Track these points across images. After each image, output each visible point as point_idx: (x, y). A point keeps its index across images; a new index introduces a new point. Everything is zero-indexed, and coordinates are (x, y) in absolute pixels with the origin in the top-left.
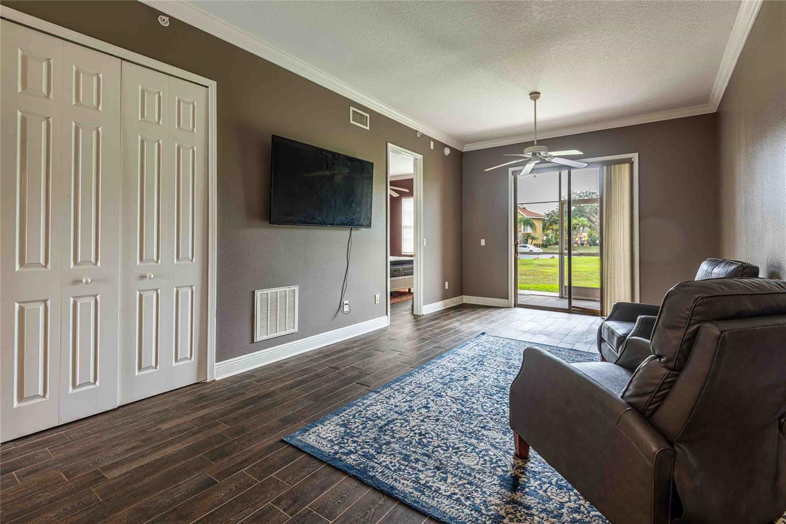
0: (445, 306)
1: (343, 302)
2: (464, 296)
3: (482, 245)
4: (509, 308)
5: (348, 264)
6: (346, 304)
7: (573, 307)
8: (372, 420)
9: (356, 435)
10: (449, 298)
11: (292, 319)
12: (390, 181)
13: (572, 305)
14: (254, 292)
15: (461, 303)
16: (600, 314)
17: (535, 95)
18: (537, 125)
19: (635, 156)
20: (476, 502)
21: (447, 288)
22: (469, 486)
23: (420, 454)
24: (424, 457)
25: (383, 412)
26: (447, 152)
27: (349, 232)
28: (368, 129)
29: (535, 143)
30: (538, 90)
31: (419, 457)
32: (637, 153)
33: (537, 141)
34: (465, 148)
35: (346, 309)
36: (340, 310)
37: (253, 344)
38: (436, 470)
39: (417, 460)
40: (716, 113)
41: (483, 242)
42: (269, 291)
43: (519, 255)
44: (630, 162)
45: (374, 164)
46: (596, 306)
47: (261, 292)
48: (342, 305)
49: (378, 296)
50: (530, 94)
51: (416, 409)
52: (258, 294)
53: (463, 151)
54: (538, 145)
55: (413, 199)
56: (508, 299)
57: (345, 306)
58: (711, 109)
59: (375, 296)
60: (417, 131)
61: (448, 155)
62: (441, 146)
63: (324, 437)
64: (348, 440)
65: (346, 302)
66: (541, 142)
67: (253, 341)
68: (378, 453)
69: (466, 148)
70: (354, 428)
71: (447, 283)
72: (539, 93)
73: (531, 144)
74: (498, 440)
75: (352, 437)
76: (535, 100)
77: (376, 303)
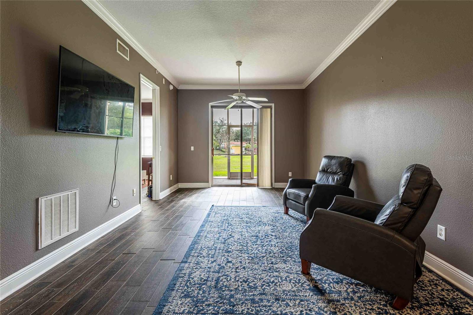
0: (170, 191)
1: (113, 198)
2: (179, 183)
3: (192, 150)
4: (209, 188)
5: (115, 167)
6: (114, 200)
7: (243, 183)
8: (204, 284)
9: (204, 300)
10: (172, 186)
11: (74, 219)
12: (142, 103)
13: (243, 182)
14: (37, 200)
15: (178, 188)
16: (257, 186)
17: (239, 63)
18: (240, 81)
19: (273, 105)
20: (316, 311)
21: (171, 179)
22: (302, 303)
23: (258, 295)
24: (263, 296)
25: (204, 275)
26: (171, 88)
27: (116, 140)
28: (128, 60)
29: (239, 91)
30: (242, 61)
31: (260, 297)
32: (274, 104)
33: (240, 90)
34: (179, 87)
35: (115, 203)
36: (110, 205)
37: (38, 251)
38: (278, 301)
39: (262, 300)
40: (305, 89)
41: (192, 148)
42: (53, 197)
43: (214, 156)
44: (270, 107)
45: (135, 89)
46: (254, 181)
47: (46, 199)
48: (112, 201)
49: (135, 190)
50: (237, 62)
51: (224, 265)
52: (43, 201)
53: (178, 89)
54: (240, 92)
55: (152, 117)
56: (208, 182)
57: (114, 201)
58: (303, 87)
59: (133, 190)
60: (156, 70)
61: (172, 90)
62: (168, 83)
63: (181, 311)
64: (202, 306)
65: (114, 198)
66: (242, 91)
67: (37, 249)
68: (233, 306)
69: (181, 87)
70: (197, 295)
71: (171, 176)
72: (241, 62)
73: (236, 91)
74: (286, 268)
75: (203, 302)
76: (239, 66)
77: (134, 195)
